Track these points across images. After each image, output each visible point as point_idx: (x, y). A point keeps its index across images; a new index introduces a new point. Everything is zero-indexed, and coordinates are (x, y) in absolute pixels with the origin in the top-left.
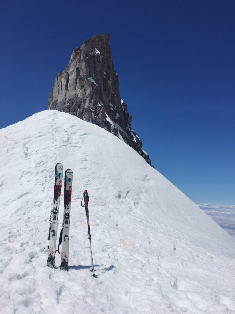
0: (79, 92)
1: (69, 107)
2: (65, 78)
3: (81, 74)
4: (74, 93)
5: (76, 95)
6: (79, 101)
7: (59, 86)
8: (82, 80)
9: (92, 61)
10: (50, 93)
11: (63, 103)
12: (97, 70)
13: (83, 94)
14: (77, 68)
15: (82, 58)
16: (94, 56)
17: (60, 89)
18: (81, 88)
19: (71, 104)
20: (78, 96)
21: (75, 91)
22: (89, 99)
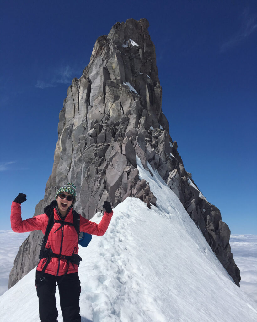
0: (111, 108)
1: (95, 135)
2: (83, 87)
3: (112, 77)
4: (101, 109)
5: (105, 113)
6: (112, 122)
7: (75, 102)
8: (114, 87)
9: (128, 57)
10: (60, 113)
11: (83, 129)
12: (137, 71)
13: (118, 111)
14: (104, 68)
15: (113, 50)
16: (130, 50)
17: (77, 106)
18: (114, 101)
19: (98, 130)
20: (109, 116)
21: (104, 106)
22: (135, 116)
